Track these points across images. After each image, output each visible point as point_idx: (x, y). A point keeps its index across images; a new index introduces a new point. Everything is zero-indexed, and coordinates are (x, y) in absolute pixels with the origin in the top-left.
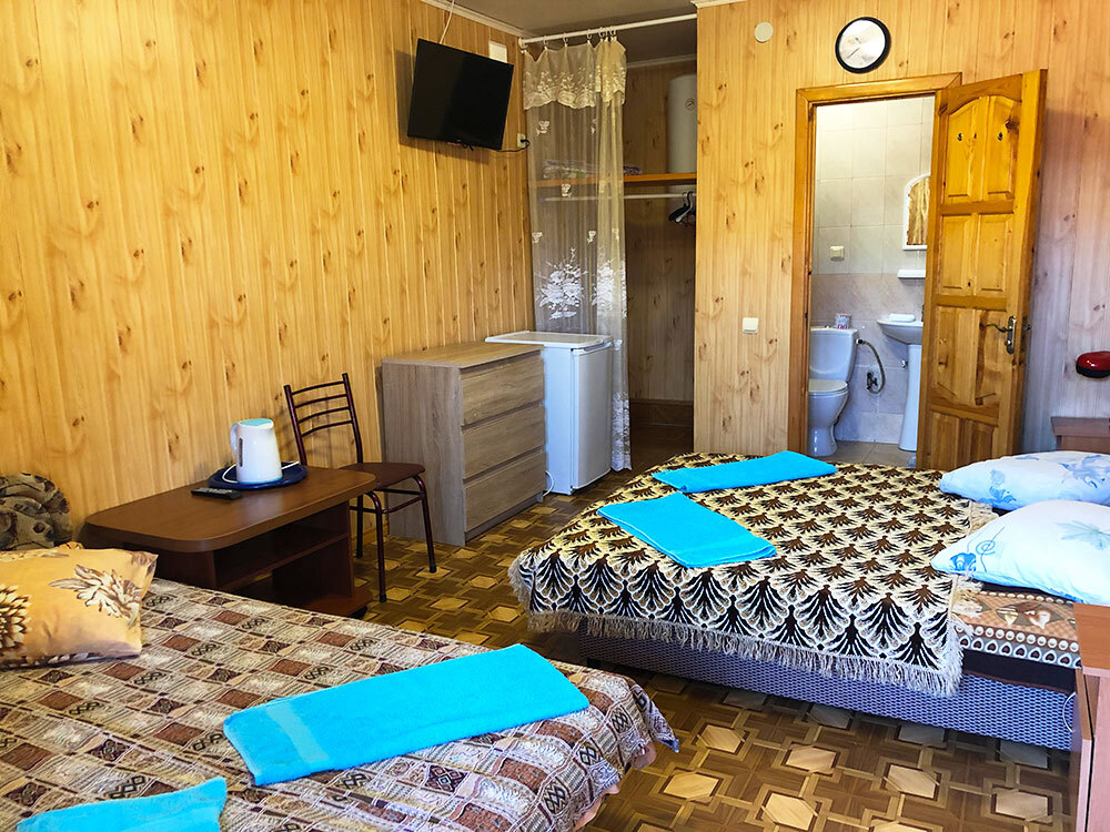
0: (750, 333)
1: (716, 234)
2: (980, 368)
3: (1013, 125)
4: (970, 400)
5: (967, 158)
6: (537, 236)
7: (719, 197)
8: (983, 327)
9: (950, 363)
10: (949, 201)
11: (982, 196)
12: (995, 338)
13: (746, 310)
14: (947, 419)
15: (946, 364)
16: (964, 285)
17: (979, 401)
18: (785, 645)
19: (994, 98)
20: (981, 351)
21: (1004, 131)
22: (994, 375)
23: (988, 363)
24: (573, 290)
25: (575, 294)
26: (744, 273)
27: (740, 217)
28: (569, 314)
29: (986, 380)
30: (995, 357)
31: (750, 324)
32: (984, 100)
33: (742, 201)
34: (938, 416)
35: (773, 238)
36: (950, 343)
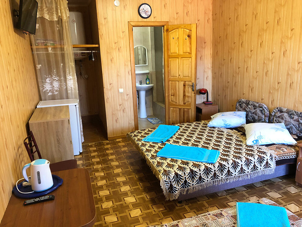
0: (121, 93)
1: (108, 64)
2: (184, 95)
3: (189, 36)
4: (182, 103)
5: (176, 44)
6: (39, 66)
7: (108, 53)
8: (184, 85)
9: (175, 95)
10: (170, 54)
11: (181, 53)
12: (188, 88)
13: (119, 86)
14: (175, 109)
15: (174, 95)
16: (178, 76)
17: (185, 104)
18: (241, 174)
19: (183, 29)
20: (184, 92)
21: (187, 37)
22: (188, 97)
23: (187, 94)
24: (56, 85)
25: (57, 86)
26: (118, 75)
27: (115, 59)
28: (56, 93)
29: (187, 98)
30: (188, 92)
31: (121, 90)
32: (180, 29)
33: (115, 54)
34: (172, 108)
35: (125, 65)
36: (175, 90)
